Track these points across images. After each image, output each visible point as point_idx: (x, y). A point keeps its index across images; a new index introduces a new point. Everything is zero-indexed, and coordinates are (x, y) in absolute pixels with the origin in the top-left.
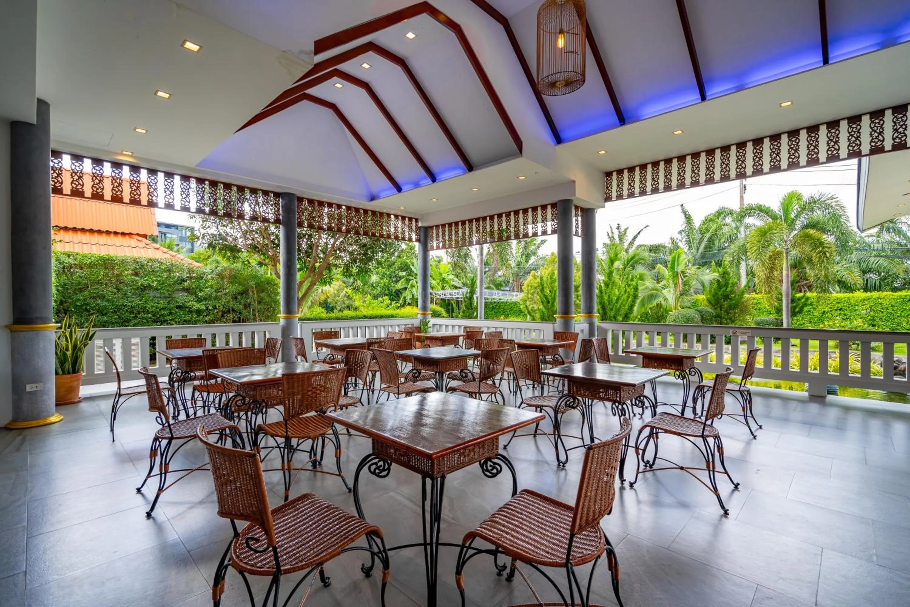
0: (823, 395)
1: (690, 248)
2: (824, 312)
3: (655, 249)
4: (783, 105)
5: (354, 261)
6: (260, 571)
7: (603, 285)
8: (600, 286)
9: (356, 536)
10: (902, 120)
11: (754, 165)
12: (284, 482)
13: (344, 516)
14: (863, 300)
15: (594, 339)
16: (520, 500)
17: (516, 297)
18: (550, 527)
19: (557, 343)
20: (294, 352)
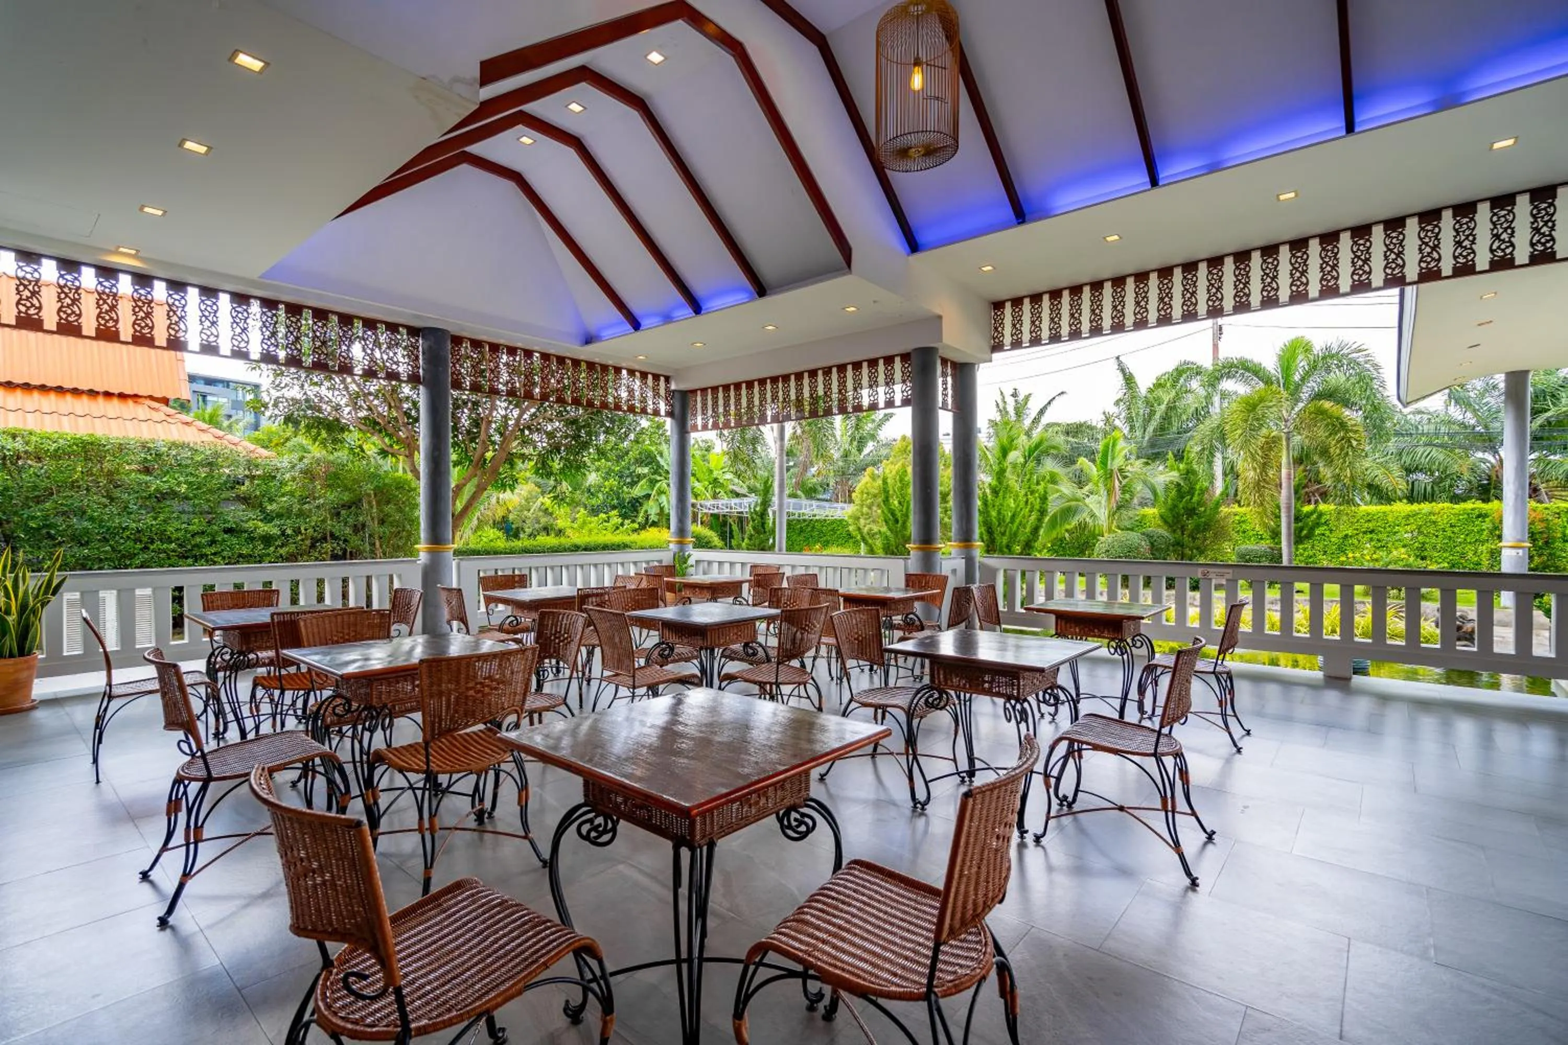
0: (1347, 675)
1: (1132, 428)
2: (1346, 536)
3: (1075, 430)
4: (1282, 197)
5: (556, 449)
6: (372, 1033)
7: (988, 491)
8: (984, 494)
9: (552, 957)
10: (1468, 228)
11: (1236, 296)
12: (421, 852)
13: (530, 920)
14: (1407, 517)
15: (974, 587)
16: (847, 880)
17: (842, 511)
18: (899, 927)
19: (911, 594)
20: (445, 613)
